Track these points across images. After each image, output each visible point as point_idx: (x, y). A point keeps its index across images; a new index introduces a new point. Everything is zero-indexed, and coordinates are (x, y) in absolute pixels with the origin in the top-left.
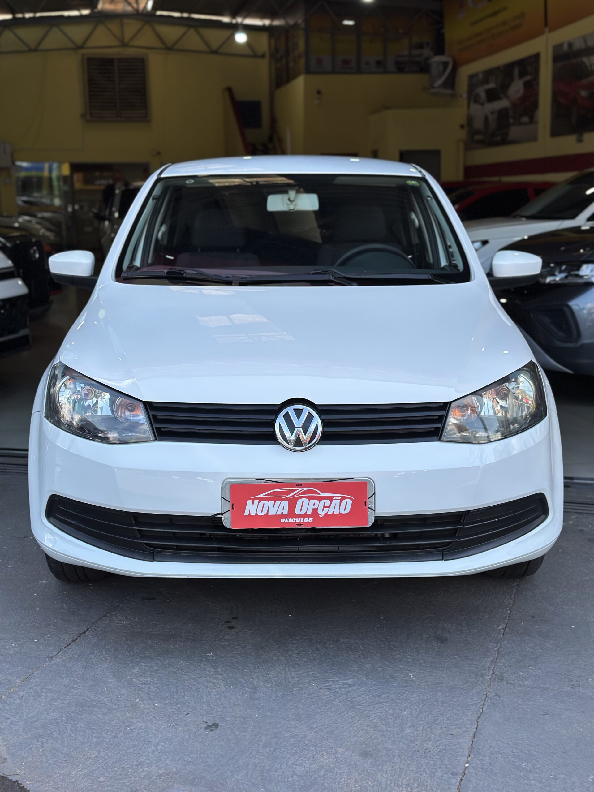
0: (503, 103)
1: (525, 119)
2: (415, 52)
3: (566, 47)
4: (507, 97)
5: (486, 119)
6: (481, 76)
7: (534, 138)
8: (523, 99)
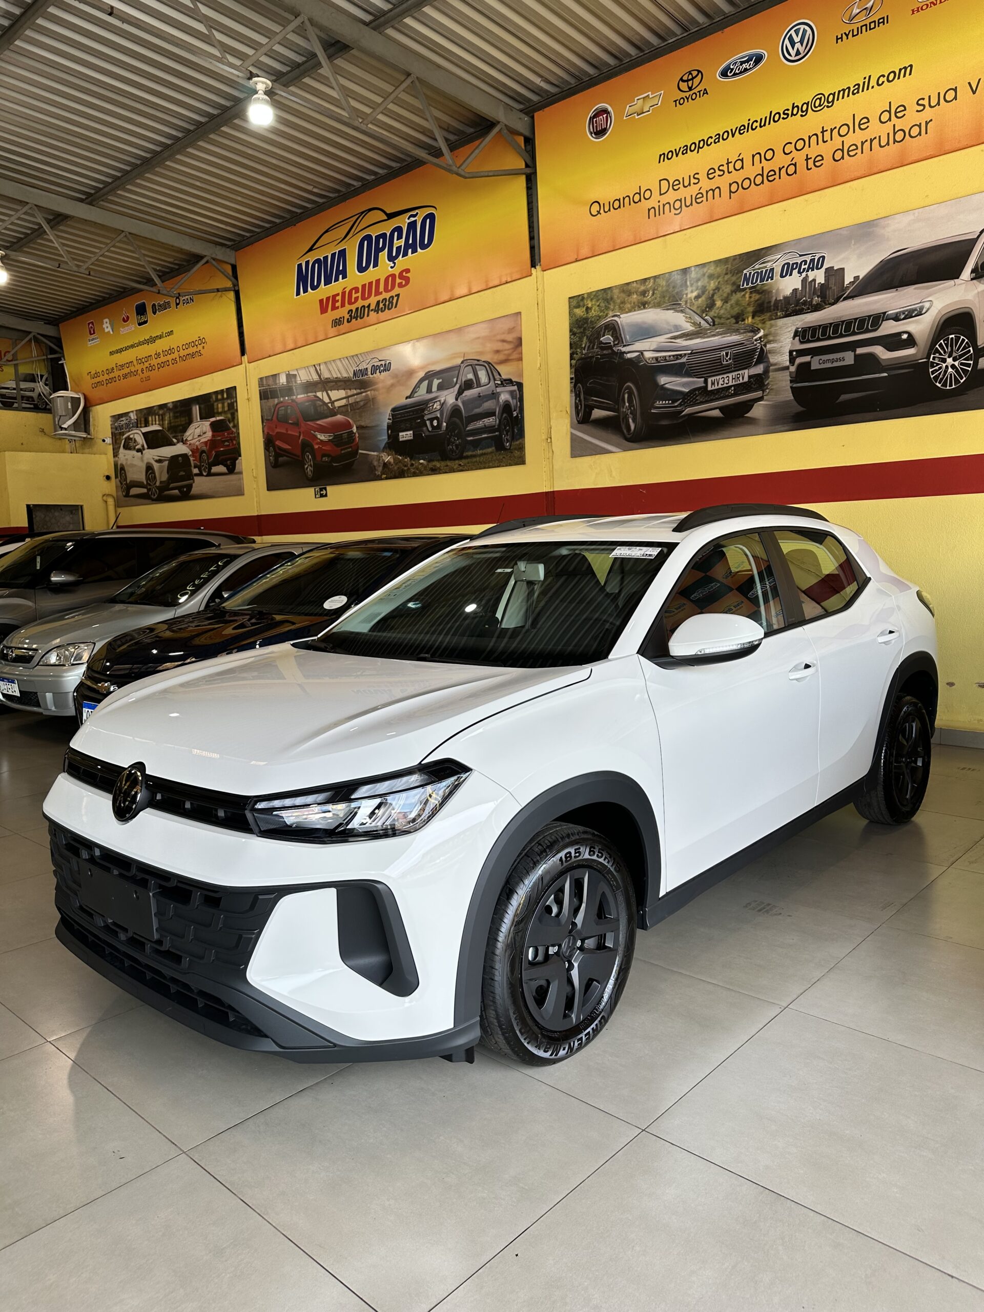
0: (180, 449)
1: (221, 469)
2: (23, 385)
3: (283, 380)
4: (184, 442)
5: (149, 468)
6: (133, 416)
7: (239, 492)
8: (212, 443)
